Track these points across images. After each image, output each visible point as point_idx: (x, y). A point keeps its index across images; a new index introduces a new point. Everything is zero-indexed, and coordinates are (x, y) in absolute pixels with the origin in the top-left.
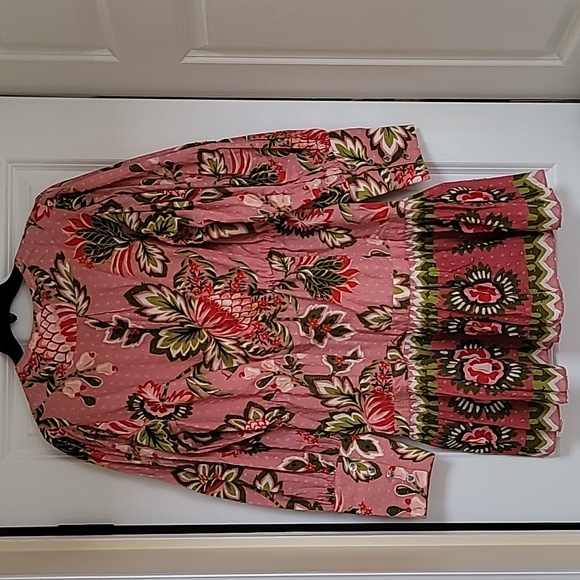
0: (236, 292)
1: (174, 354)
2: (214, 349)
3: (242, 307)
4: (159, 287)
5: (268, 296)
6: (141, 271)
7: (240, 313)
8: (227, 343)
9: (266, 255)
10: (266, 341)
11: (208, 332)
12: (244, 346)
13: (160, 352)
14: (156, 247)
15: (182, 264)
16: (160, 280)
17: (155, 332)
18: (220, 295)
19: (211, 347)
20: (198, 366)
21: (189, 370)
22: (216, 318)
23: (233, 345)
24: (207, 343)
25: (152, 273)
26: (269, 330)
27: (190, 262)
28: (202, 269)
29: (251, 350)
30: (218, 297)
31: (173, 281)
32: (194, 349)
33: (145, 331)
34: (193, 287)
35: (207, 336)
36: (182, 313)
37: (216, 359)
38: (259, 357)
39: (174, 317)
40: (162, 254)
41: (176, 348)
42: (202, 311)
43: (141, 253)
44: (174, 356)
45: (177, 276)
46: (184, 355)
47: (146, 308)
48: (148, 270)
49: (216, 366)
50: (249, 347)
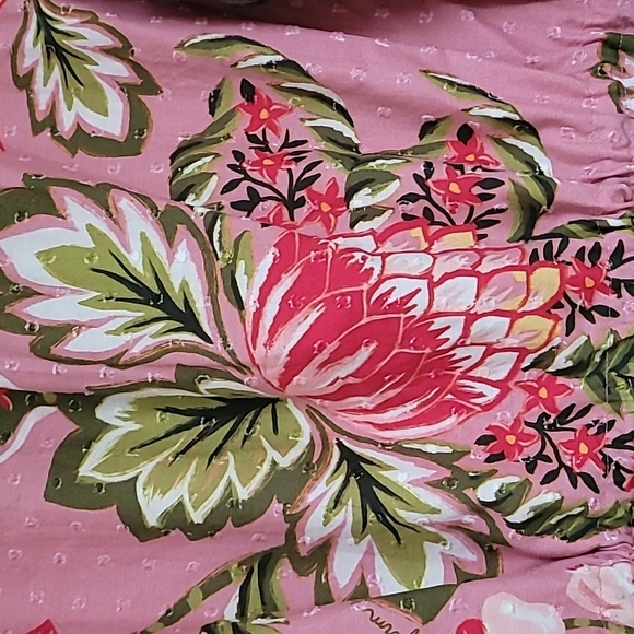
0: (450, 227)
1: (153, 508)
2: (337, 500)
3: (483, 280)
4: (99, 195)
5: (609, 243)
6: (37, 128)
7: (471, 318)
8: (401, 474)
9: (592, 55)
10: (591, 468)
11: (311, 413)
12: (487, 491)
13: (93, 497)
14: (93, 21)
15: (214, 101)
16: (112, 168)
17: (81, 404)
18: (380, 238)
19: (323, 489)
20: (264, 564)
21: (222, 579)
22: (349, 349)
23: (434, 485)
24: (308, 467)
25: (83, 140)
26: (602, 413)
27: (248, 90)
28: (301, 122)
29: (520, 515)
30: (368, 244)
31: (165, 170)
32: (243, 493)
33: (36, 399)
34: (255, 199)
35: (306, 428)
36: (189, 321)
37: (347, 539)
38: (553, 544)
39: (147, 339)
40: (122, 52)
41: (162, 483)
42: (282, 318)
43: (32, 52)
44: (152, 519)
45: (183, 152)
46: (197, 517)
47: (29, 293)
48: (66, 122)
49: (343, 569)
50: (506, 501)
